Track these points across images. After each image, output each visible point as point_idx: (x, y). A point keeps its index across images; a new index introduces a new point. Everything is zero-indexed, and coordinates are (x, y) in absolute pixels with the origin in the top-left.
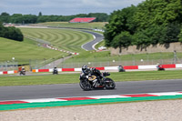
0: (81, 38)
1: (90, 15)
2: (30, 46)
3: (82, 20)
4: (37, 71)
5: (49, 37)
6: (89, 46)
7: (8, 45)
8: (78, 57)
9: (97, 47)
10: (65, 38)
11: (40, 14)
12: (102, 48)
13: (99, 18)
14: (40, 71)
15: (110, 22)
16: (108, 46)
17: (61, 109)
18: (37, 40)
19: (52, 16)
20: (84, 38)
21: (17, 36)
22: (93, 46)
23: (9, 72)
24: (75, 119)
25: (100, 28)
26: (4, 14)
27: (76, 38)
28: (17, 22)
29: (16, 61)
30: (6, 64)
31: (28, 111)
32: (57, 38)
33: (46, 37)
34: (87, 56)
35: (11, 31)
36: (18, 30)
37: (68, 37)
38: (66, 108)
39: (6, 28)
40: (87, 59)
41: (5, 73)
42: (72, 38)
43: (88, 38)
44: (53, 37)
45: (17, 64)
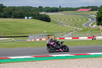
0: (83, 20)
1: (88, 7)
2: (54, 25)
3: (84, 10)
4: (58, 39)
5: (65, 20)
6: (87, 25)
7: (43, 24)
8: (81, 31)
9: (92, 25)
10: (74, 20)
11: (60, 7)
12: (95, 26)
13: (93, 9)
14: (60, 39)
15: (100, 11)
16: (98, 25)
17: (72, 60)
18: (58, 21)
19: (67, 8)
20: (85, 20)
21: (47, 19)
22: (90, 25)
23: (43, 39)
24: (79, 66)
25: (94, 14)
26: (40, 7)
27: (80, 20)
28: (47, 12)
29: (46, 33)
30: (41, 35)
31: (53, 61)
32: (69, 20)
33: (63, 20)
34: (86, 31)
35: (44, 16)
36: (48, 15)
37: (76, 20)
38: (74, 60)
39: (41, 15)
40: (86, 32)
41: (41, 40)
42: (78, 20)
43: (87, 20)
44: (67, 19)
45: (47, 34)
